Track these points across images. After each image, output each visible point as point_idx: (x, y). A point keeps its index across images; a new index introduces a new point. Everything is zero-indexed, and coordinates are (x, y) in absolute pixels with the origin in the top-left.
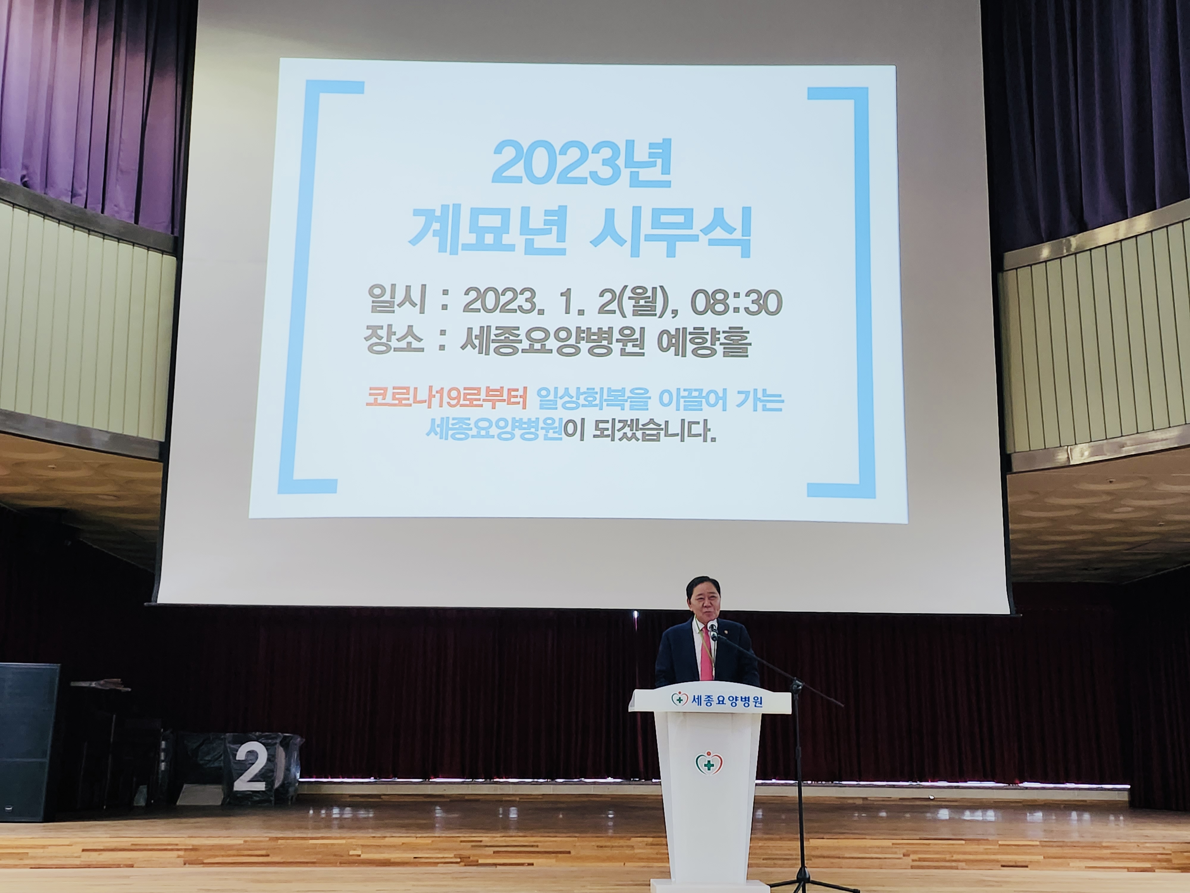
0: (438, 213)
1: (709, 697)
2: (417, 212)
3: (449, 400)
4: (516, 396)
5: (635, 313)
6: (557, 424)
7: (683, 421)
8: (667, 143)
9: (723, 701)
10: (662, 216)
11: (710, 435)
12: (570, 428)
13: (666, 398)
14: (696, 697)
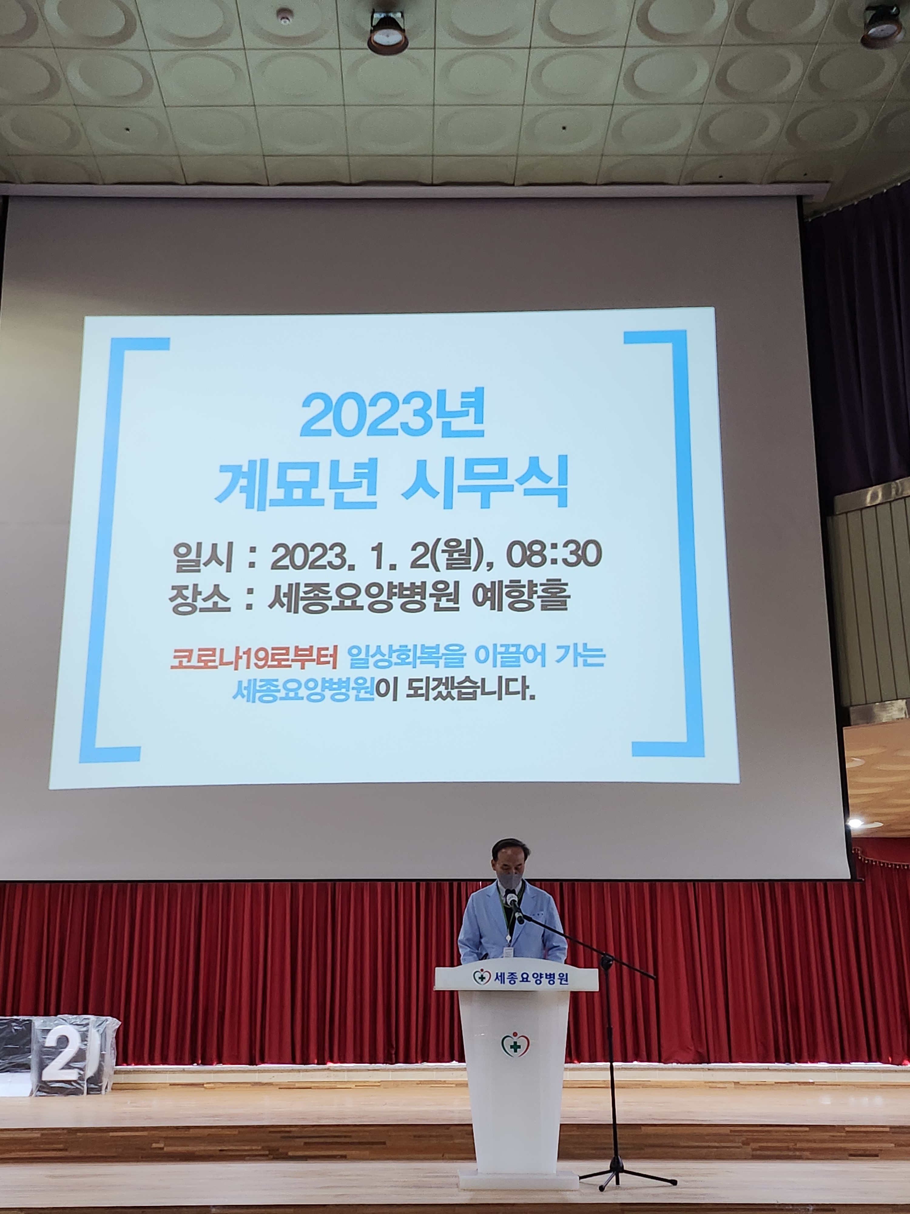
0: (245, 469)
1: (512, 974)
2: (224, 469)
3: (256, 661)
4: (326, 656)
5: (449, 567)
6: (368, 684)
7: (500, 678)
8: (479, 392)
9: (527, 978)
10: (475, 467)
11: (528, 693)
12: (383, 688)
13: (482, 654)
14: (499, 974)
